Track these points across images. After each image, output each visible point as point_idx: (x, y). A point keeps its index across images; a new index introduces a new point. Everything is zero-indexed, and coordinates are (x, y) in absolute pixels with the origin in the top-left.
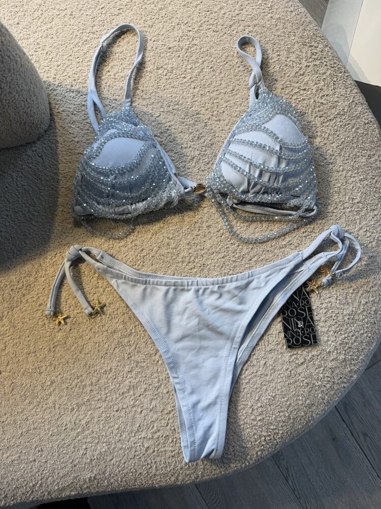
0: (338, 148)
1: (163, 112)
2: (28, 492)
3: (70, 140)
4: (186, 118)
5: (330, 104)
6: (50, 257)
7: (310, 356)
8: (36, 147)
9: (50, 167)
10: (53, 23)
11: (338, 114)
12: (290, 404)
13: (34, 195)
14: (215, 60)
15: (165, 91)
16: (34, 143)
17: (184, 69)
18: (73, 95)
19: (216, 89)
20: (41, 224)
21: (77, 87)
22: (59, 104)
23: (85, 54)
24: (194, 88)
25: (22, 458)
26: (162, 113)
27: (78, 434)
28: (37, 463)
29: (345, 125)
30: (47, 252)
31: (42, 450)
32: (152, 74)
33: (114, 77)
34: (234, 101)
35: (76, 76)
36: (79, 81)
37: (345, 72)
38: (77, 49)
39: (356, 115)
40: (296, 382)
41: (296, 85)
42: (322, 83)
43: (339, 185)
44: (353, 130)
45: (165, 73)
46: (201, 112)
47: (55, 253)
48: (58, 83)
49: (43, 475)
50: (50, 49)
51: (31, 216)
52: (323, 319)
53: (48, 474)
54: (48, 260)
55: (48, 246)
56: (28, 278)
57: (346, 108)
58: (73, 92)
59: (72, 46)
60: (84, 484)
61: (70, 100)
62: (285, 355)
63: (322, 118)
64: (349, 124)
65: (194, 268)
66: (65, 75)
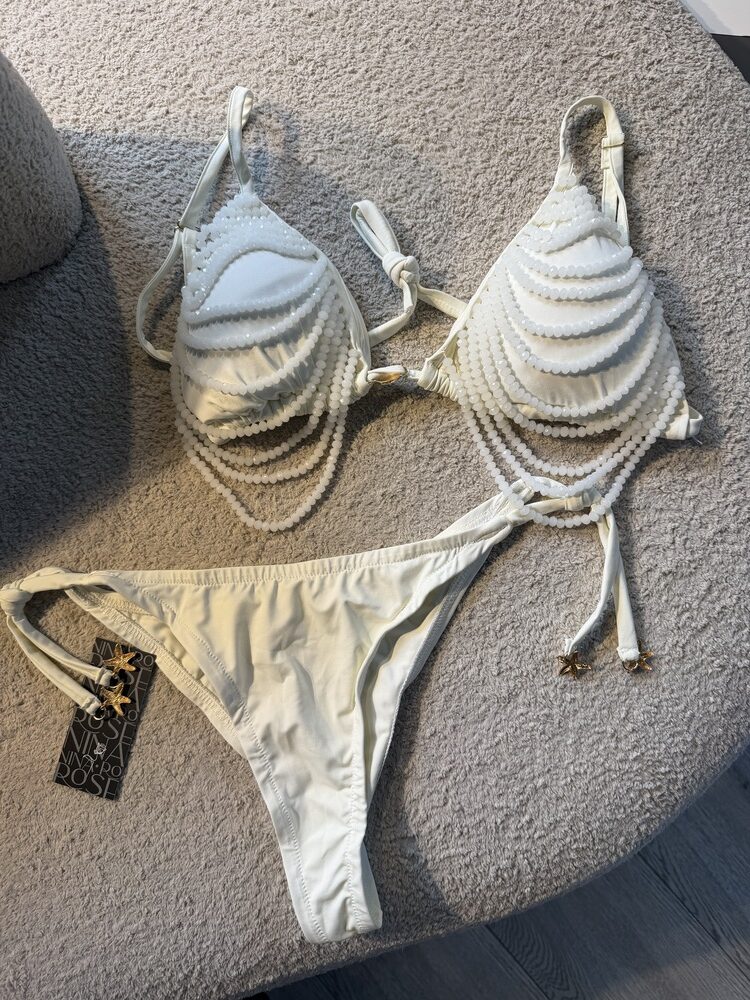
0: (702, 166)
1: (320, 151)
2: (176, 992)
3: (134, 244)
4: (371, 154)
5: (668, 79)
6: (137, 498)
7: (718, 609)
8: (63, 272)
9: (101, 309)
11: (689, 97)
12: (693, 715)
13: (78, 374)
14: (411, 25)
15: (317, 107)
16: (57, 263)
17: (349, 55)
18: (123, 148)
19: (425, 83)
20: (103, 431)
21: (128, 130)
22: (96, 173)
23: (132, 57)
24: (378, 90)
25: (153, 924)
26: (319, 154)
27: (261, 855)
28: (185, 928)
29: (707, 119)
30: (128, 488)
31: (191, 901)
32: (283, 76)
33: (203, 96)
34: (468, 103)
35: (120, 107)
36: (129, 117)
37: (683, 11)
38: (112, 50)
39: (726, 95)
40: (697, 667)
41: (593, 49)
42: (644, 38)
43: (718, 244)
44: (726, 125)
45: (310, 68)
46: (403, 138)
47: (147, 487)
48: (85, 128)
49: (202, 952)
50: (56, 60)
51: (80, 419)
52: (733, 526)
53: (212, 948)
54: (133, 504)
55: (127, 474)
56: (98, 550)
57: (702, 83)
58: (121, 143)
59: (101, 46)
60: (290, 956)
61: (118, 161)
62: (667, 615)
63: (658, 110)
64: (714, 115)
65: (445, 468)
66: (96, 109)
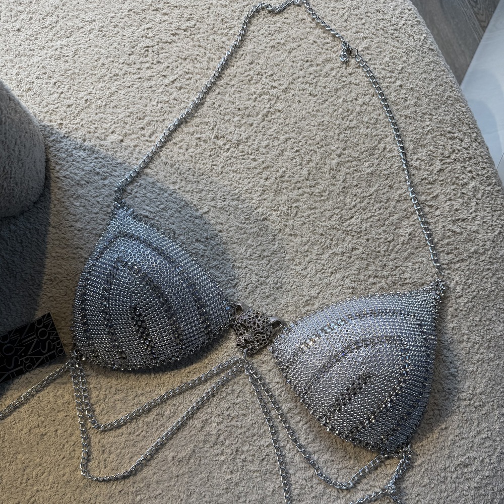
1: (214, 207)
5: (465, 235)
8: (16, 225)
10: (71, 39)
15: (223, 175)
16: (15, 218)
17: (255, 147)
44: (493, 279)
48: (64, 132)
50: (61, 78)
59: (94, 79)
66: (76, 122)
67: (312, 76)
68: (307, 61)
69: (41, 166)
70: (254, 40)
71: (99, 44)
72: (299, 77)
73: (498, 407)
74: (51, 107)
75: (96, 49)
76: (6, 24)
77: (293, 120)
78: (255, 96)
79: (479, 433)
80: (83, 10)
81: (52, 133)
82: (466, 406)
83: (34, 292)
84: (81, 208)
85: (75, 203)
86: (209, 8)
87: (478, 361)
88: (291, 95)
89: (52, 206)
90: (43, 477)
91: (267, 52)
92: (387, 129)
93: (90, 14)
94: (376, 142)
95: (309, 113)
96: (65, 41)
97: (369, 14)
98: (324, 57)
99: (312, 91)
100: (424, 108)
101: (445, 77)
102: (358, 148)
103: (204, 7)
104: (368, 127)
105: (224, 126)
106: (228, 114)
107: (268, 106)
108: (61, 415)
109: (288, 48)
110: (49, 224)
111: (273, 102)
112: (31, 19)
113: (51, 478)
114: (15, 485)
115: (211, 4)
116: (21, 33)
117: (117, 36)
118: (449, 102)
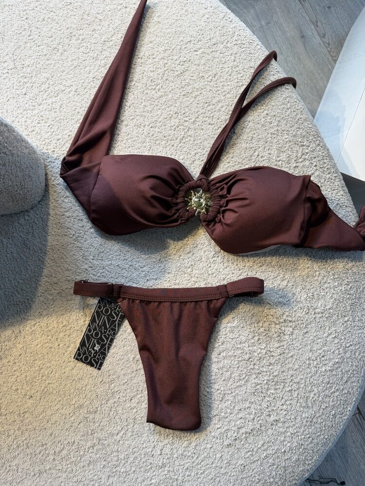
3: (62, 214)
6: (30, 326)
7: (265, 454)
8: (29, 216)
9: (39, 238)
10: (58, 98)
16: (27, 211)
40: (249, 477)
47: (35, 322)
67: (210, 112)
68: (207, 103)
69: (42, 179)
70: (172, 91)
71: (76, 100)
72: (202, 114)
73: (342, 317)
74: (47, 141)
75: (74, 103)
76: (17, 90)
77: (199, 142)
78: (174, 127)
79: (329, 335)
80: (64, 79)
81: (48, 157)
82: (320, 317)
83: (42, 257)
84: (69, 203)
85: (65, 201)
86: (143, 73)
87: (327, 288)
88: (197, 125)
89: (50, 203)
90: (52, 374)
91: (181, 99)
92: (259, 143)
93: (69, 81)
94: (253, 152)
95: (209, 136)
96: (54, 99)
97: (245, 70)
98: (217, 99)
99: (210, 122)
100: (283, 127)
101: (296, 106)
102: (241, 156)
103: (140, 73)
104: (247, 143)
105: (156, 148)
106: (158, 140)
107: (183, 133)
108: (62, 335)
109: (194, 95)
110: (49, 214)
111: (186, 130)
112: (32, 86)
113: (57, 375)
114: (34, 380)
115: (144, 71)
116: (26, 96)
117: (87, 94)
118: (300, 121)
